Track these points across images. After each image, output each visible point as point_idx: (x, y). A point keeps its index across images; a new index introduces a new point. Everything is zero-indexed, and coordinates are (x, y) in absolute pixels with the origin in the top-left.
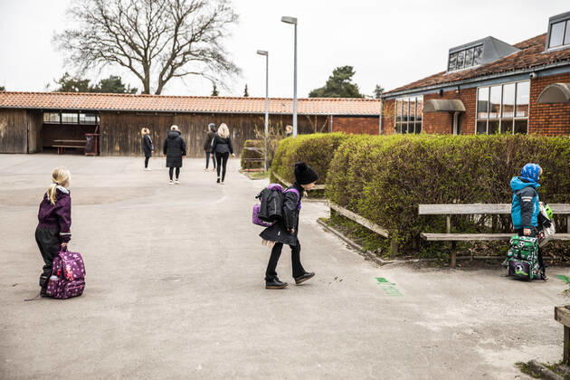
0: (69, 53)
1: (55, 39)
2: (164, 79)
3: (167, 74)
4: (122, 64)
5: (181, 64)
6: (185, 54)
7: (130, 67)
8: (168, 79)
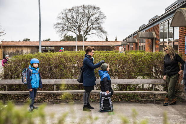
0: (57, 29)
1: (54, 25)
2: (85, 36)
3: (85, 34)
4: (72, 32)
5: (89, 31)
6: (91, 28)
7: (75, 32)
8: (86, 36)
